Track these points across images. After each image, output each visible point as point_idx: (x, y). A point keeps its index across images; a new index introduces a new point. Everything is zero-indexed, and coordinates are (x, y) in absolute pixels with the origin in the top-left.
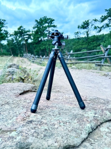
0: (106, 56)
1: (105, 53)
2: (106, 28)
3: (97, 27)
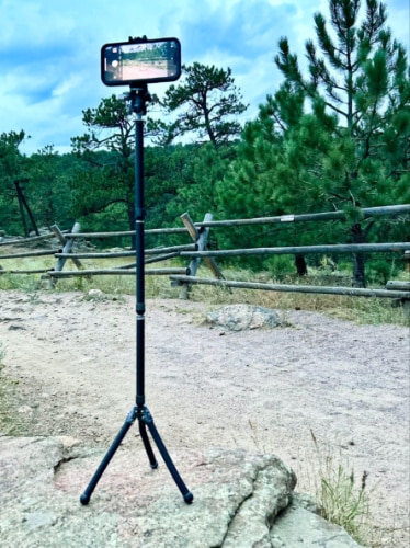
0: (200, 252)
1: (198, 239)
2: (188, 129)
3: (159, 122)
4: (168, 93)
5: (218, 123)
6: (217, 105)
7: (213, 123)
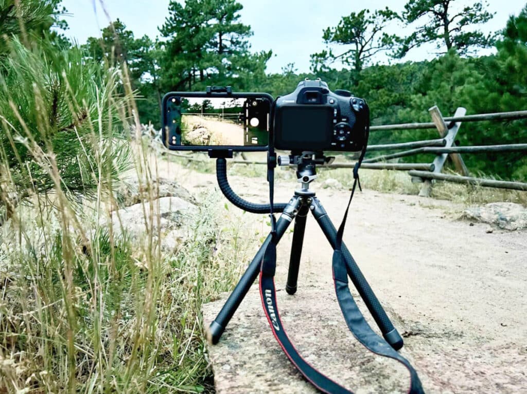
2: (424, 41)
3: (394, 36)
4: (407, 7)
5: (459, 34)
6: (460, 14)
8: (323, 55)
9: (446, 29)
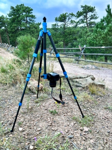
2: (81, 23)
3: (74, 21)
4: (77, 13)
5: (90, 22)
6: (90, 17)
7: (88, 22)
8: (55, 25)
9: (87, 20)
